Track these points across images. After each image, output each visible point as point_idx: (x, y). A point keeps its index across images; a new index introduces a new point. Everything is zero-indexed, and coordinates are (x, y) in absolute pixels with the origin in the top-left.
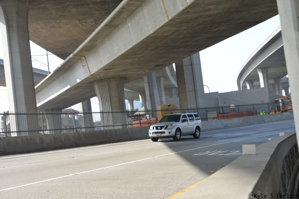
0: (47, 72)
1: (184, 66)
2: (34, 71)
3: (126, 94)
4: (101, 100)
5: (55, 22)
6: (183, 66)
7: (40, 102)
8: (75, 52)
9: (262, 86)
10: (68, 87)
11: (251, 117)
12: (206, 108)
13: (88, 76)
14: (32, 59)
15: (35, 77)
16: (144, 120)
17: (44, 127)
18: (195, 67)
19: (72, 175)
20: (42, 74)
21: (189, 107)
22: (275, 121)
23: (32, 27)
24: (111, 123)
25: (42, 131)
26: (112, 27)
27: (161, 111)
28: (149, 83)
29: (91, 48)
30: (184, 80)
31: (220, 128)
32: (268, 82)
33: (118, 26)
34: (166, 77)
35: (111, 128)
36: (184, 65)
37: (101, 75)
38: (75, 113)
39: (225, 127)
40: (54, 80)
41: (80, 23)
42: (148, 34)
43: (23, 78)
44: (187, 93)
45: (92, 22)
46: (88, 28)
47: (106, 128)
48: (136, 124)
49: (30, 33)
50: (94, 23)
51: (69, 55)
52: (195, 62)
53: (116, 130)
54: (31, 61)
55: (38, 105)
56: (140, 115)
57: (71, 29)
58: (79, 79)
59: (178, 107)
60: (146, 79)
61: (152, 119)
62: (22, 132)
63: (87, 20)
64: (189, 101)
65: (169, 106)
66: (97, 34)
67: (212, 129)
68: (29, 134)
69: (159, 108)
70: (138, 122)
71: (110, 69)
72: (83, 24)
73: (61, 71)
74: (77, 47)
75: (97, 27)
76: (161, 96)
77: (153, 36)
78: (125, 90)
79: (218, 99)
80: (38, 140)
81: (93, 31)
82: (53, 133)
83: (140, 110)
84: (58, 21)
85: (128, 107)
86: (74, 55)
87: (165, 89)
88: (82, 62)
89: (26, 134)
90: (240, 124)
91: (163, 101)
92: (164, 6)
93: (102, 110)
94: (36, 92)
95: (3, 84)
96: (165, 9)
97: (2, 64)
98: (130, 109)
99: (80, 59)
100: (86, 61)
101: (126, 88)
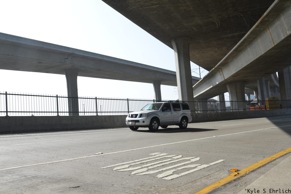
0: (199, 78)
1: (284, 74)
2: (192, 78)
3: (245, 91)
4: (230, 94)
5: (204, 50)
7: (196, 95)
8: (216, 67)
10: (212, 87)
13: (223, 80)
14: (192, 71)
15: (193, 81)
16: (257, 106)
20: (196, 79)
21: (287, 99)
23: (191, 53)
24: (236, 108)
26: (238, 51)
27: (268, 101)
28: (260, 84)
29: (225, 64)
33: (242, 50)
34: (271, 81)
35: (237, 111)
37: (231, 79)
38: (215, 101)
40: (203, 83)
42: (260, 55)
43: (186, 82)
44: (286, 90)
45: (226, 49)
46: (224, 53)
47: (234, 111)
48: (252, 108)
51: (212, 68)
53: (239, 112)
55: (194, 97)
56: (255, 104)
57: (213, 53)
58: (218, 82)
59: (280, 99)
60: (258, 82)
61: (262, 106)
63: (222, 48)
64: (287, 95)
65: (273, 98)
66: (229, 56)
69: (267, 99)
71: (236, 76)
72: (220, 50)
73: (207, 78)
74: (217, 64)
75: (228, 52)
76: (268, 92)
77: (264, 55)
78: (245, 88)
81: (227, 54)
82: (202, 112)
83: (254, 100)
84: (206, 49)
85: (247, 98)
86: (215, 69)
87: (271, 88)
88: (219, 72)
91: (269, 95)
92: (272, 37)
93: (231, 100)
94: (193, 89)
95: (176, 85)
96: (272, 39)
97: (175, 74)
98: (248, 99)
99: (219, 70)
100: (222, 72)
101: (246, 87)
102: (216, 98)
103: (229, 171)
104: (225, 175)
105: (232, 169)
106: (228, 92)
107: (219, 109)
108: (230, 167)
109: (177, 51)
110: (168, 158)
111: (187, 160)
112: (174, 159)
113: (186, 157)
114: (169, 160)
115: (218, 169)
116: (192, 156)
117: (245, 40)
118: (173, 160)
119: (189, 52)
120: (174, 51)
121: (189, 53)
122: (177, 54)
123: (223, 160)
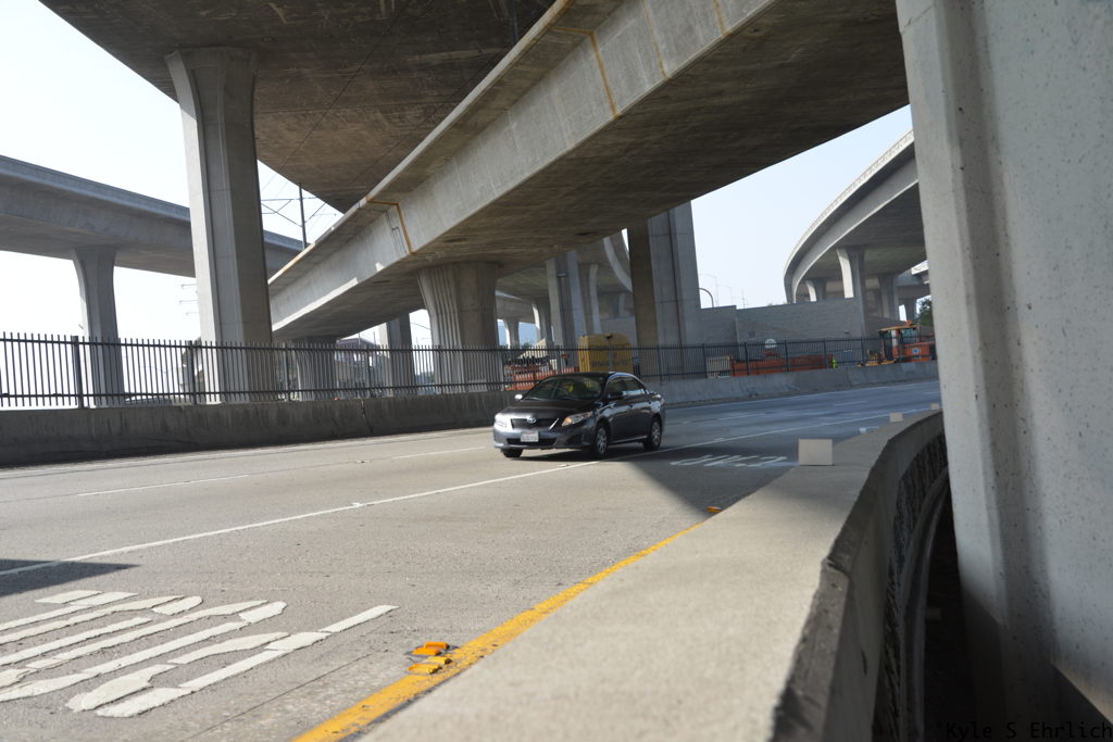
0: (299, 242)
1: (650, 238)
2: (266, 240)
3: (499, 305)
4: (435, 318)
5: (324, 115)
6: (648, 236)
7: (282, 318)
8: (373, 193)
9: (849, 293)
10: (354, 282)
11: (819, 374)
12: (703, 347)
13: (404, 256)
14: (263, 209)
15: (268, 254)
16: (544, 372)
17: (289, 384)
18: (679, 239)
19: (357, 505)
20: (286, 248)
21: (661, 342)
22: (878, 384)
23: (264, 125)
24: (460, 378)
25: (285, 392)
26: (471, 130)
27: (590, 349)
28: (559, 278)
29: (414, 184)
30: (650, 273)
31: (738, 399)
32: (863, 283)
33: (484, 128)
34: (604, 265)
35: (460, 390)
36: (650, 234)
37: (437, 253)
38: (370, 349)
39: (750, 396)
40: (317, 264)
41: (388, 119)
42: (559, 153)
43: (239, 257)
44: (657, 305)
45: (419, 118)
46: (407, 133)
47: (447, 391)
48: (523, 382)
49: (257, 142)
50: (423, 119)
51: (357, 201)
52: (679, 227)
53: (472, 397)
54: (260, 213)
55: (275, 327)
56: (534, 360)
57: (365, 132)
58: (381, 263)
59: (633, 342)
60: (551, 267)
61: (564, 371)
62: (234, 393)
63: (403, 110)
64: (660, 328)
65: (608, 338)
66: (429, 148)
67: (716, 401)
68: (250, 399)
69: (583, 342)
70: (530, 376)
71: (460, 240)
72: (395, 120)
73: (335, 241)
74: (379, 181)
75: (430, 130)
76: (588, 314)
77: (574, 156)
78: (498, 293)
79: (734, 323)
80: (273, 415)
81: (421, 140)
82: (311, 398)
83: (535, 345)
84: (331, 111)
85: (505, 338)
86: (370, 202)
87: (601, 294)
88: (389, 219)
89: (244, 400)
90: (789, 388)
91: (593, 324)
92: (605, 80)
93: (437, 343)
94: (270, 292)
95: (187, 269)
96: (607, 88)
97: (187, 219)
98: (508, 343)
99: (386, 211)
100: (401, 218)
101: (501, 290)
102: (376, 335)
103: (409, 653)
104: (394, 671)
105: (426, 642)
106: (424, 308)
107: (388, 382)
108: (416, 638)
109: (194, 112)
110: (133, 613)
111: (225, 618)
112: (161, 614)
113: (223, 603)
114: (138, 620)
115: (364, 649)
116: (251, 599)
117: (499, 82)
118: (158, 622)
119: (252, 119)
120: (182, 107)
121: (252, 124)
122: (193, 123)
123: (388, 608)
